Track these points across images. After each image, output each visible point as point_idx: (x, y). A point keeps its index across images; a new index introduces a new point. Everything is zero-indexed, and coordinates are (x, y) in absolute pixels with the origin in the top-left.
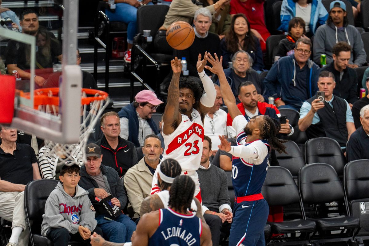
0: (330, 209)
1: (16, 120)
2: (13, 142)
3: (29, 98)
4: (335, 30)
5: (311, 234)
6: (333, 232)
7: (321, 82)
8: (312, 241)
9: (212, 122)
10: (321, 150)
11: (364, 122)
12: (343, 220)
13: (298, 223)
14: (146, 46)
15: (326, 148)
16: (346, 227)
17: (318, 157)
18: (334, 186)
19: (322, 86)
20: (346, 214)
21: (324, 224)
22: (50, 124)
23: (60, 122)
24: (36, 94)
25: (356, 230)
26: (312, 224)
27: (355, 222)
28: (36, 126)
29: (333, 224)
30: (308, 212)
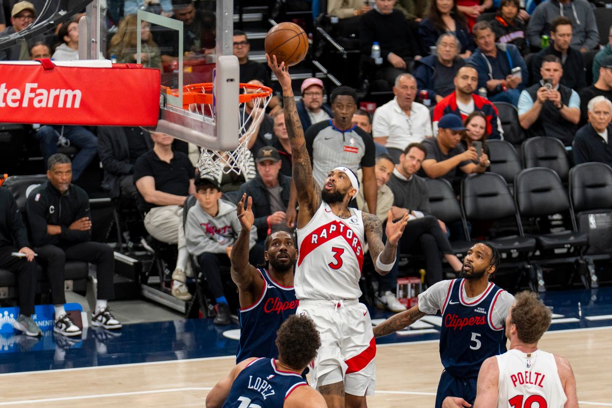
0: (554, 223)
1: (162, 122)
2: (167, 145)
3: (177, 96)
4: (559, 7)
5: (530, 254)
6: (557, 251)
7: (547, 67)
8: (532, 262)
9: (409, 121)
10: (541, 152)
11: (593, 118)
12: (568, 236)
13: (514, 241)
14: (331, 28)
15: (546, 149)
16: (572, 244)
17: (538, 160)
18: (558, 196)
19: (547, 73)
20: (572, 229)
21: (546, 241)
22: (202, 127)
23: (214, 124)
24: (185, 90)
25: (584, 248)
26: (531, 242)
27: (582, 238)
28: (185, 130)
29: (556, 242)
30: (526, 227)
